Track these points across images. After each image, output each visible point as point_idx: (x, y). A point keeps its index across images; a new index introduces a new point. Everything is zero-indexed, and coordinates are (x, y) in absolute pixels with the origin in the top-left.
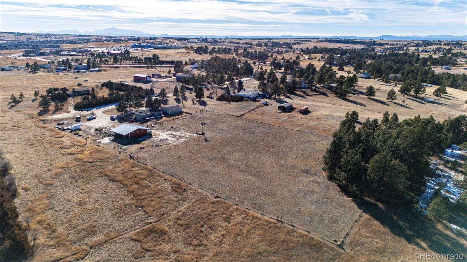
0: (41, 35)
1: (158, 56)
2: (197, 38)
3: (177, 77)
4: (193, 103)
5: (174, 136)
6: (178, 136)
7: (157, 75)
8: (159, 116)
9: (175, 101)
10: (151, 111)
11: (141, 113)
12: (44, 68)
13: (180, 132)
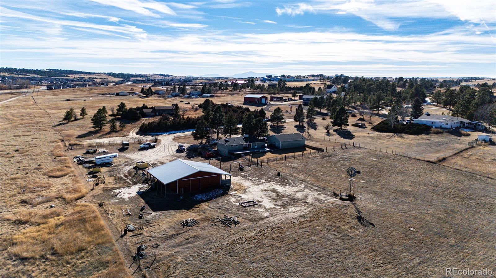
3: (304, 99)
4: (327, 134)
5: (278, 195)
6: (287, 196)
7: (277, 97)
8: (260, 151)
9: (296, 129)
10: (246, 139)
11: (228, 141)
12: (158, 94)
13: (294, 186)
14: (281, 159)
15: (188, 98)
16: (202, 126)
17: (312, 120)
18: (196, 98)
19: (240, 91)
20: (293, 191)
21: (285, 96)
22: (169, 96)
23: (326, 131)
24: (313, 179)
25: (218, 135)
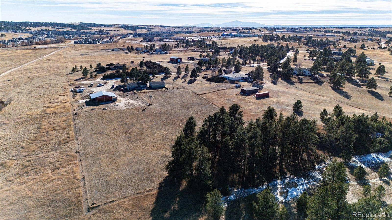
0: (179, 28)
1: (216, 42)
2: (285, 28)
4: (184, 81)
12: (137, 50)
15: (152, 54)
18: (155, 54)
22: (142, 52)
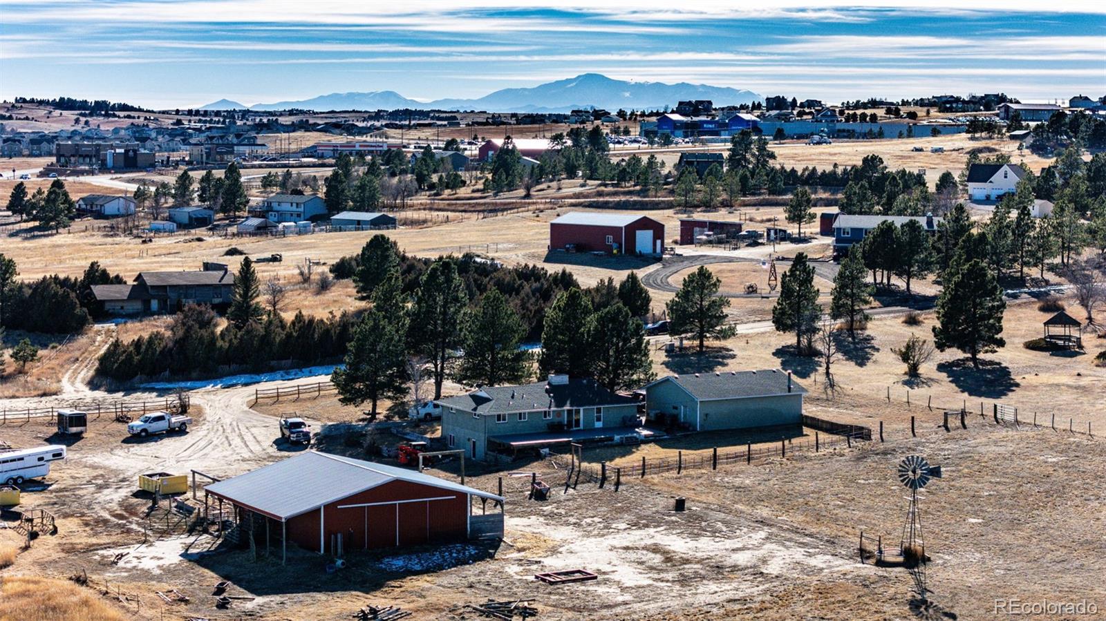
0: (207, 115)
3: (839, 234)
4: (907, 378)
5: (667, 558)
6: (700, 561)
7: (713, 226)
8: (617, 438)
9: (780, 360)
10: (558, 394)
11: (486, 400)
12: (99, 215)
13: (729, 538)
14: (696, 465)
15: (261, 231)
16: (374, 344)
17: (856, 325)
18: (301, 232)
19: (528, 196)
20: (723, 547)
21: (752, 217)
22: (159, 223)
23: (904, 367)
24: (801, 518)
25: (438, 385)
